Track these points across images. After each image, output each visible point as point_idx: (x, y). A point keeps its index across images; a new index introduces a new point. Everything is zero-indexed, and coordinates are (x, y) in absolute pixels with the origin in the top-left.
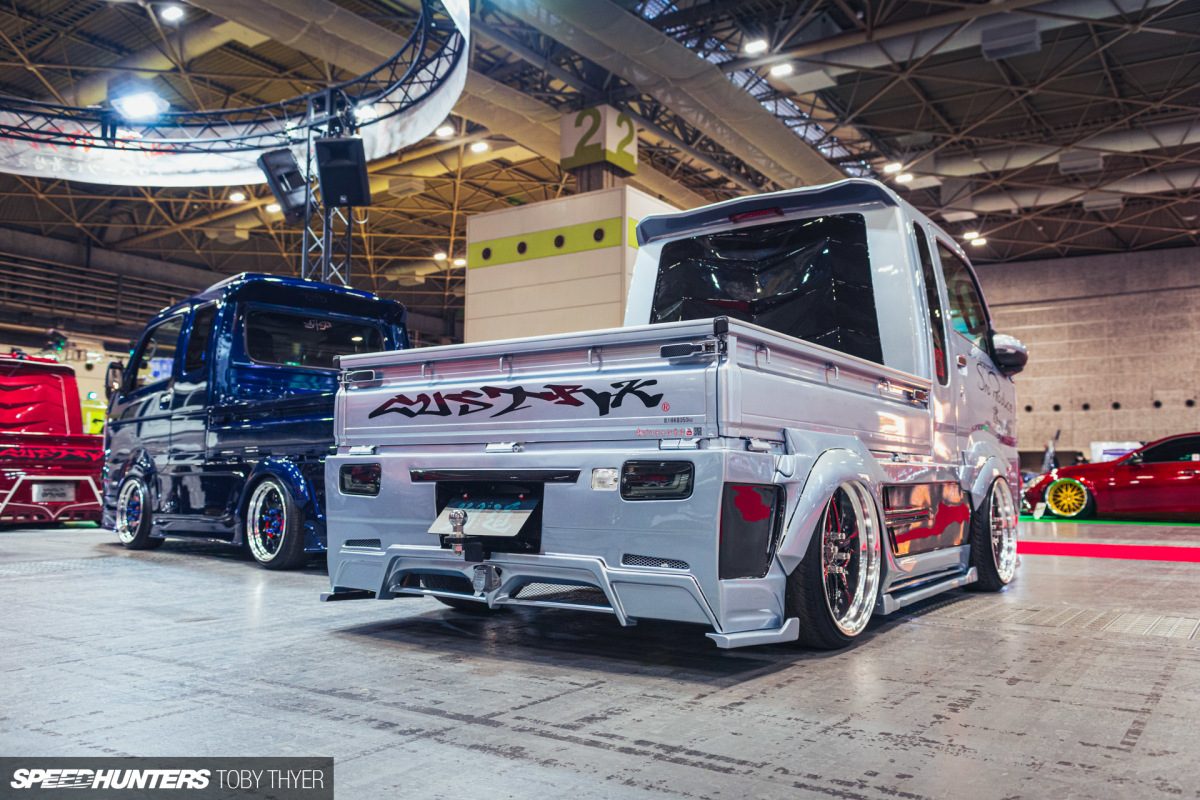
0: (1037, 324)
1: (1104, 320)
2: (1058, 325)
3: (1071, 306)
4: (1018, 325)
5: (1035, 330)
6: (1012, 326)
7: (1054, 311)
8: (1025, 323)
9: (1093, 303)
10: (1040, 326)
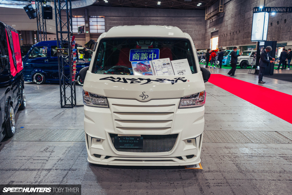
0: (117, 21)
1: (130, 22)
2: (121, 22)
3: (124, 18)
4: (113, 21)
5: (116, 23)
6: (112, 21)
7: (120, 19)
8: (115, 21)
9: (128, 18)
10: (118, 22)
